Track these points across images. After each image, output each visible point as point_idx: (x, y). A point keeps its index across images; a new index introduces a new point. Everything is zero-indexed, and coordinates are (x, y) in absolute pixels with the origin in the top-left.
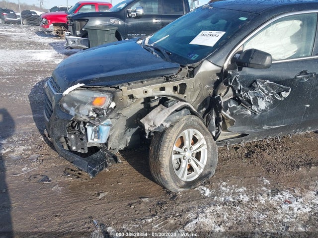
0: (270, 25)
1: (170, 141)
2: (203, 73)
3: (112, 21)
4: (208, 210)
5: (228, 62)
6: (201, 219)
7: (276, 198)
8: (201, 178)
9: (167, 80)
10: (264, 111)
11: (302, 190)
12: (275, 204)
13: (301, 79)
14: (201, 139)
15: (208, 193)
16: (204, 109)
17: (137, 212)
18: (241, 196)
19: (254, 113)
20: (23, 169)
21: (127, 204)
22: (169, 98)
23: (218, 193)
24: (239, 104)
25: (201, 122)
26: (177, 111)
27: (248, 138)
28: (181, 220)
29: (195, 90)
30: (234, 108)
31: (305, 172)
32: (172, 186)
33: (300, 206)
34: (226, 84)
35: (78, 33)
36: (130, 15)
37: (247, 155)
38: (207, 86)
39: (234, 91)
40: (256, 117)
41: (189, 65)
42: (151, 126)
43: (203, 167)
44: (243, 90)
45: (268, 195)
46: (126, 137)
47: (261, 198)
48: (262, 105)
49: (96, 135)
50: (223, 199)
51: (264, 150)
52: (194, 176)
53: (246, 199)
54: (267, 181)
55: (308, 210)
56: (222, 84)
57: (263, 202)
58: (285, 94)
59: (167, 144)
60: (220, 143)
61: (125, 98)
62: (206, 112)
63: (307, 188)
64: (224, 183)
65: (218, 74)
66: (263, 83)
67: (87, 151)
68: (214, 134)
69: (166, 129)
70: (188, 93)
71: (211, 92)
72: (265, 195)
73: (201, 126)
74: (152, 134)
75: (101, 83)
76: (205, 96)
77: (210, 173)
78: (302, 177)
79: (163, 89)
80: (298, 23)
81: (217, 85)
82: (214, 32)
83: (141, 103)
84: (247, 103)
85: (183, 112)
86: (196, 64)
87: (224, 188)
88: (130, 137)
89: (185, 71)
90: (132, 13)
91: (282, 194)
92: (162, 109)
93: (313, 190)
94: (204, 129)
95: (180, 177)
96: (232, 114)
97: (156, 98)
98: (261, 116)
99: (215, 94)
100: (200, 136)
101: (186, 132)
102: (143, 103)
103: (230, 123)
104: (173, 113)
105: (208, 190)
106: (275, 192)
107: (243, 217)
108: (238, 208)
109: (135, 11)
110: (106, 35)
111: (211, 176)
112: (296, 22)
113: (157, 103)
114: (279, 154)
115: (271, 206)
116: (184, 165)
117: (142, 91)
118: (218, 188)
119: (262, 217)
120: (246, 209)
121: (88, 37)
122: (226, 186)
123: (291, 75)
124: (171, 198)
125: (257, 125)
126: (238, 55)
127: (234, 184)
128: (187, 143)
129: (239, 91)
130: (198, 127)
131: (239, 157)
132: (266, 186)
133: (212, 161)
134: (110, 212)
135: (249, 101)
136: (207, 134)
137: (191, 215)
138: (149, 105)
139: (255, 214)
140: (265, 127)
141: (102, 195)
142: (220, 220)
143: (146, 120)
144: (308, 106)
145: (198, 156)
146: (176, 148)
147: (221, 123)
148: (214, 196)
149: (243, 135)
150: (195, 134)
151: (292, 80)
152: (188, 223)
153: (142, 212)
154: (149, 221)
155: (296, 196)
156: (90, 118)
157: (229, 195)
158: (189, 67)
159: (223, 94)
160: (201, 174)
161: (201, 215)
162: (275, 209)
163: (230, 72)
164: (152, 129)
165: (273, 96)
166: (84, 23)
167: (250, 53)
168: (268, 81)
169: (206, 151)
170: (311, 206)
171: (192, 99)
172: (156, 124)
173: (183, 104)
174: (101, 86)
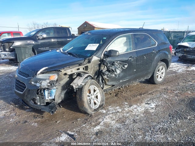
0: (115, 40)
1: (86, 91)
2: (94, 61)
3: (29, 42)
4: (107, 117)
5: (103, 56)
6: (105, 120)
7: (131, 108)
8: (100, 106)
9: (80, 65)
10: (119, 74)
11: (140, 104)
12: (131, 110)
13: (130, 60)
14: (97, 90)
15: (104, 111)
16: (96, 76)
17: (77, 124)
18: (118, 110)
19: (116, 75)
20: (11, 120)
21: (71, 122)
22: (81, 73)
23: (109, 111)
24: (109, 73)
25: (96, 82)
26: (86, 78)
27: (115, 87)
28: (97, 122)
29: (92, 68)
30: (108, 74)
31: (140, 97)
32: (89, 111)
33: (140, 109)
34: (104, 64)
35: (7, 50)
36: (39, 38)
37: (116, 96)
38: (96, 66)
39: (107, 67)
40: (117, 77)
41: (88, 58)
42: (76, 86)
43: (100, 102)
44: (110, 66)
45: (128, 107)
46: (62, 95)
47: (126, 109)
48: (118, 71)
49: (50, 95)
50: (111, 112)
51: (122, 92)
52: (97, 106)
53: (120, 110)
54: (126, 103)
55: (144, 109)
56: (102, 65)
57: (127, 110)
58: (126, 66)
59: (85, 92)
60: (104, 91)
61: (62, 75)
62: (97, 77)
63: (142, 103)
64: (110, 107)
65: (100, 61)
66: (117, 62)
67: (45, 104)
68: (102, 87)
69: (83, 86)
70: (89, 70)
71: (98, 68)
72: (127, 107)
73: (96, 83)
74: (77, 89)
75: (51, 70)
76: (96, 70)
77: (103, 104)
78: (139, 99)
79: (78, 69)
80: (125, 38)
81: (100, 65)
82: (94, 44)
83: (68, 78)
84: (112, 72)
85: (89, 78)
86: (90, 58)
87: (110, 109)
88: (63, 95)
89: (87, 61)
90: (40, 37)
91: (133, 106)
92: (79, 78)
93: (144, 103)
94: (97, 85)
95: (92, 107)
96: (107, 77)
97: (76, 74)
98: (119, 76)
99: (99, 69)
100: (96, 88)
101: (91, 87)
102: (69, 77)
103: (107, 81)
104: (85, 79)
105: (104, 110)
106: (130, 106)
107: (121, 116)
108: (118, 114)
109: (42, 36)
110: (27, 50)
111: (104, 105)
112: (124, 38)
113: (76, 76)
114: (128, 93)
115: (130, 111)
116: (92, 102)
117: (70, 71)
118: (108, 109)
119: (128, 115)
120: (121, 113)
121: (15, 52)
122: (111, 108)
123: (126, 59)
124: (90, 117)
125: (118, 80)
126: (106, 53)
127: (114, 106)
128: (92, 92)
129: (109, 67)
130: (95, 84)
131: (113, 97)
132: (127, 105)
133: (103, 99)
134: (65, 126)
135: (113, 70)
136: (99, 87)
137: (100, 120)
138: (72, 78)
139: (125, 114)
140: (121, 81)
141: (58, 122)
142: (112, 119)
143: (73, 84)
144: (135, 70)
145: (97, 97)
146: (88, 94)
147: (104, 81)
148: (107, 112)
149: (113, 86)
150: (94, 88)
151: (127, 60)
152: (100, 123)
153: (79, 124)
154: (84, 125)
155: (138, 106)
156: (48, 86)
157: (113, 110)
158: (88, 59)
159: (103, 69)
160: (100, 105)
161: (104, 119)
162: (132, 111)
163: (105, 59)
164: (77, 87)
165: (122, 68)
166: (11, 44)
167: (110, 51)
168: (119, 62)
169: (100, 95)
170: (145, 108)
171: (91, 72)
172: (78, 84)
173: (88, 74)
174: (51, 71)
